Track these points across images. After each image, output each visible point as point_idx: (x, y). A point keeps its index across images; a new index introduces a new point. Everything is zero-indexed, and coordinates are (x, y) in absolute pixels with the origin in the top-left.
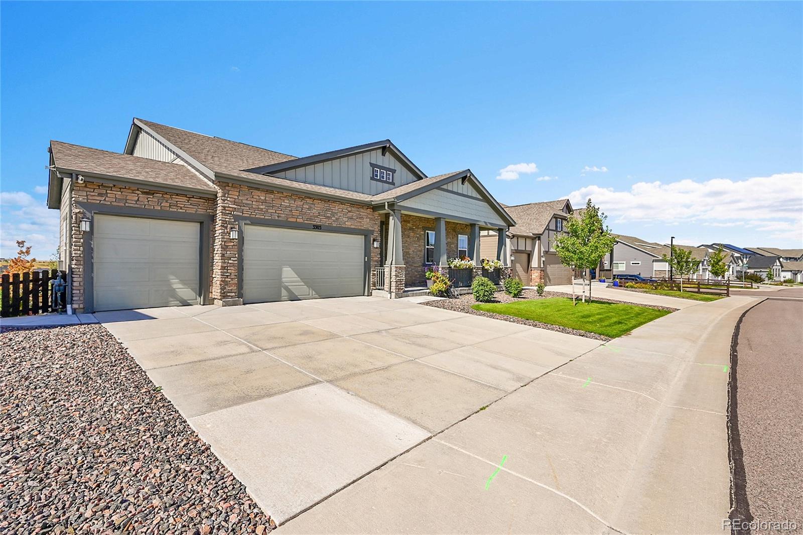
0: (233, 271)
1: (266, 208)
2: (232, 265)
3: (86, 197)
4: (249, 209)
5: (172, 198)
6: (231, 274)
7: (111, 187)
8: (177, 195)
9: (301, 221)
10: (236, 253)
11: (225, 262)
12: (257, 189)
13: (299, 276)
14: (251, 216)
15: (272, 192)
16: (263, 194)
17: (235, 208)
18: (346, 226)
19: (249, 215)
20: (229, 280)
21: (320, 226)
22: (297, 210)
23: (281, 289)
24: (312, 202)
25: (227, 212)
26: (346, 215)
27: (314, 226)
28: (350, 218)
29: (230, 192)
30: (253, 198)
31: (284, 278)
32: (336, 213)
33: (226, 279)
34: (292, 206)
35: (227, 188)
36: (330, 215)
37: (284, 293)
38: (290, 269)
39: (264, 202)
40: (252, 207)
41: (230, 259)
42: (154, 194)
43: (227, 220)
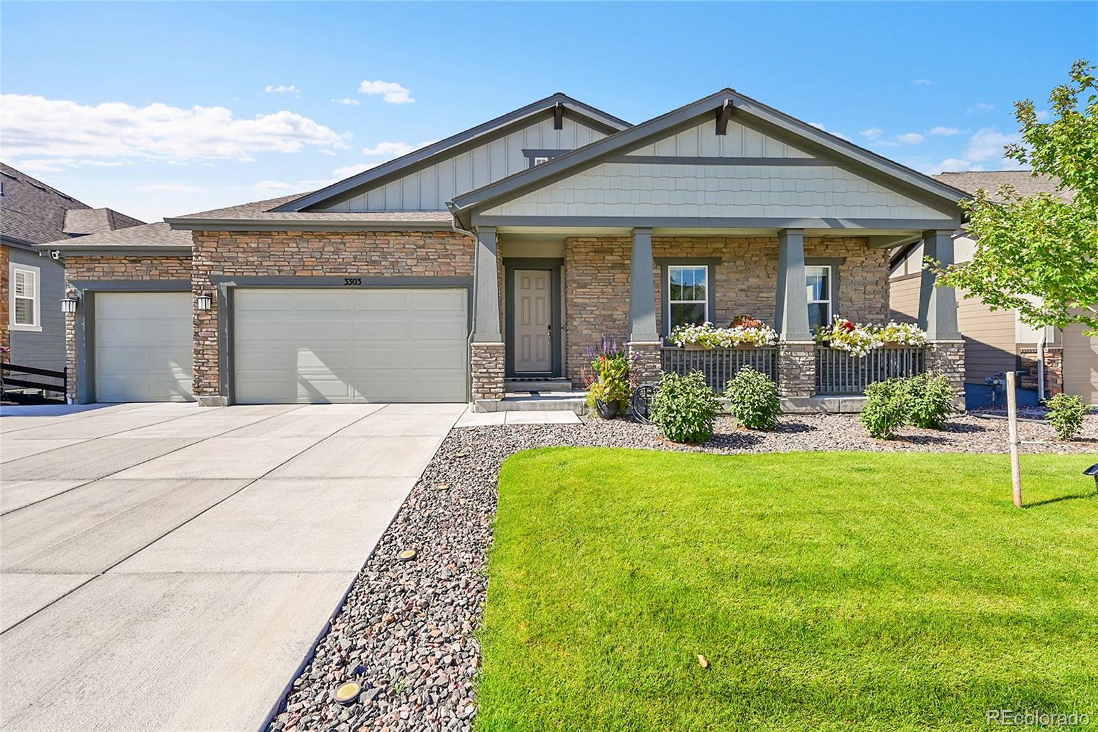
0: (211, 357)
1: (259, 259)
2: (210, 347)
3: (76, 275)
4: (233, 265)
5: (161, 263)
6: (208, 360)
7: (99, 260)
8: (167, 259)
9: (321, 273)
10: (215, 330)
11: (199, 344)
12: (244, 233)
13: (327, 365)
14: (237, 274)
15: (269, 234)
16: (254, 239)
17: (212, 266)
18: (414, 274)
19: (232, 274)
20: (206, 369)
21: (359, 280)
22: (311, 257)
23: (296, 385)
24: (340, 241)
25: (201, 272)
26: (413, 254)
27: (346, 280)
28: (421, 259)
29: (205, 244)
30: (238, 247)
31: (300, 367)
32: (389, 253)
33: (201, 368)
34: (303, 252)
35: (200, 239)
36: (377, 258)
37: (301, 390)
38: (311, 352)
39: (257, 250)
40: (238, 261)
41: (206, 338)
42: (140, 261)
43: (199, 283)
